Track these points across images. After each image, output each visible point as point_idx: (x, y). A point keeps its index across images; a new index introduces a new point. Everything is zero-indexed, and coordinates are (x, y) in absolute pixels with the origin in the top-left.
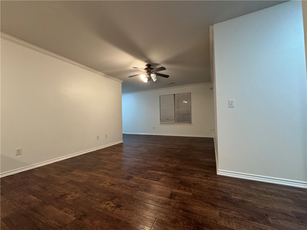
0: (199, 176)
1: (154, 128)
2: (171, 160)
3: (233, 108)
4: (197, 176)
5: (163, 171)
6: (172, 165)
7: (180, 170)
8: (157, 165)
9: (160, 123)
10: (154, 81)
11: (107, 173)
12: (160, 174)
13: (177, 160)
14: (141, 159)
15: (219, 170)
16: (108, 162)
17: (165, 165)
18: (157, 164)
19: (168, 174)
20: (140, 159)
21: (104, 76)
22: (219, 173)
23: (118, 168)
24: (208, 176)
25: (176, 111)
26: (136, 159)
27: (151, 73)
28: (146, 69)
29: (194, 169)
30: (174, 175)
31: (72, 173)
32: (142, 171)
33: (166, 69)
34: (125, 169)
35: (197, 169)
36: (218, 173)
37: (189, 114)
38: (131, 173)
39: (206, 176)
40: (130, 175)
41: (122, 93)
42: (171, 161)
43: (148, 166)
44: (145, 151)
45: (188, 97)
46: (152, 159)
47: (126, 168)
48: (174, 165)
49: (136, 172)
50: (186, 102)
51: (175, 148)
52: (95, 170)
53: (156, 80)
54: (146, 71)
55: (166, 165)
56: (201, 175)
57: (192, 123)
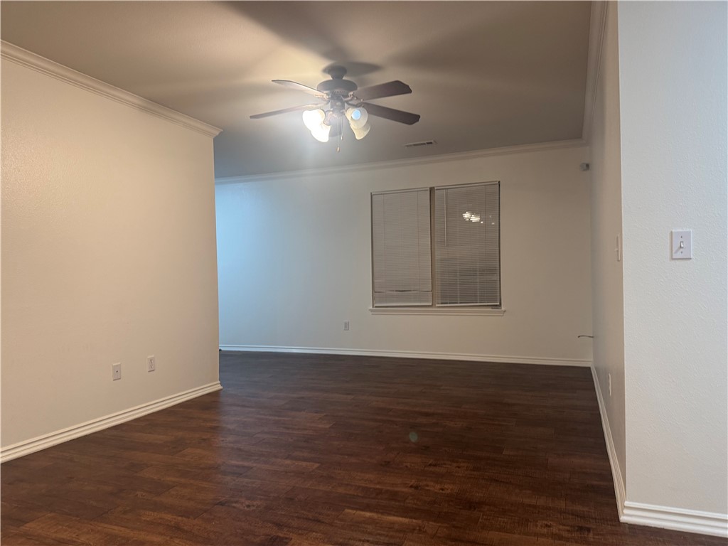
0: (555, 530)
1: (347, 325)
2: (430, 465)
3: (688, 262)
4: (545, 530)
5: (405, 512)
6: (438, 486)
7: (471, 505)
8: (378, 486)
9: (371, 308)
10: (358, 138)
11: (177, 528)
12: (396, 527)
13: (455, 464)
14: (305, 460)
15: (627, 503)
16: (173, 479)
17: (411, 487)
18: (379, 483)
19: (431, 526)
20: (304, 464)
21: (143, 109)
22: (627, 516)
23: (222, 504)
24: (589, 530)
25: (438, 256)
26: (288, 462)
27: (347, 102)
28: (325, 86)
29: (527, 501)
30: (454, 527)
31: (24, 528)
32: (320, 514)
33: (410, 91)
34: (248, 506)
35: (541, 501)
36: (624, 515)
37: (492, 270)
38: (279, 525)
39: (581, 529)
40: (275, 532)
41: (216, 177)
42: (432, 469)
43: (341, 490)
44: (321, 426)
45: (488, 198)
46: (353, 460)
47: (255, 503)
48: (450, 488)
49: (298, 518)
50: (474, 219)
51: (440, 411)
52: (125, 512)
53: (366, 133)
54: (326, 97)
55: (416, 488)
56: (561, 527)
57: (503, 308)
